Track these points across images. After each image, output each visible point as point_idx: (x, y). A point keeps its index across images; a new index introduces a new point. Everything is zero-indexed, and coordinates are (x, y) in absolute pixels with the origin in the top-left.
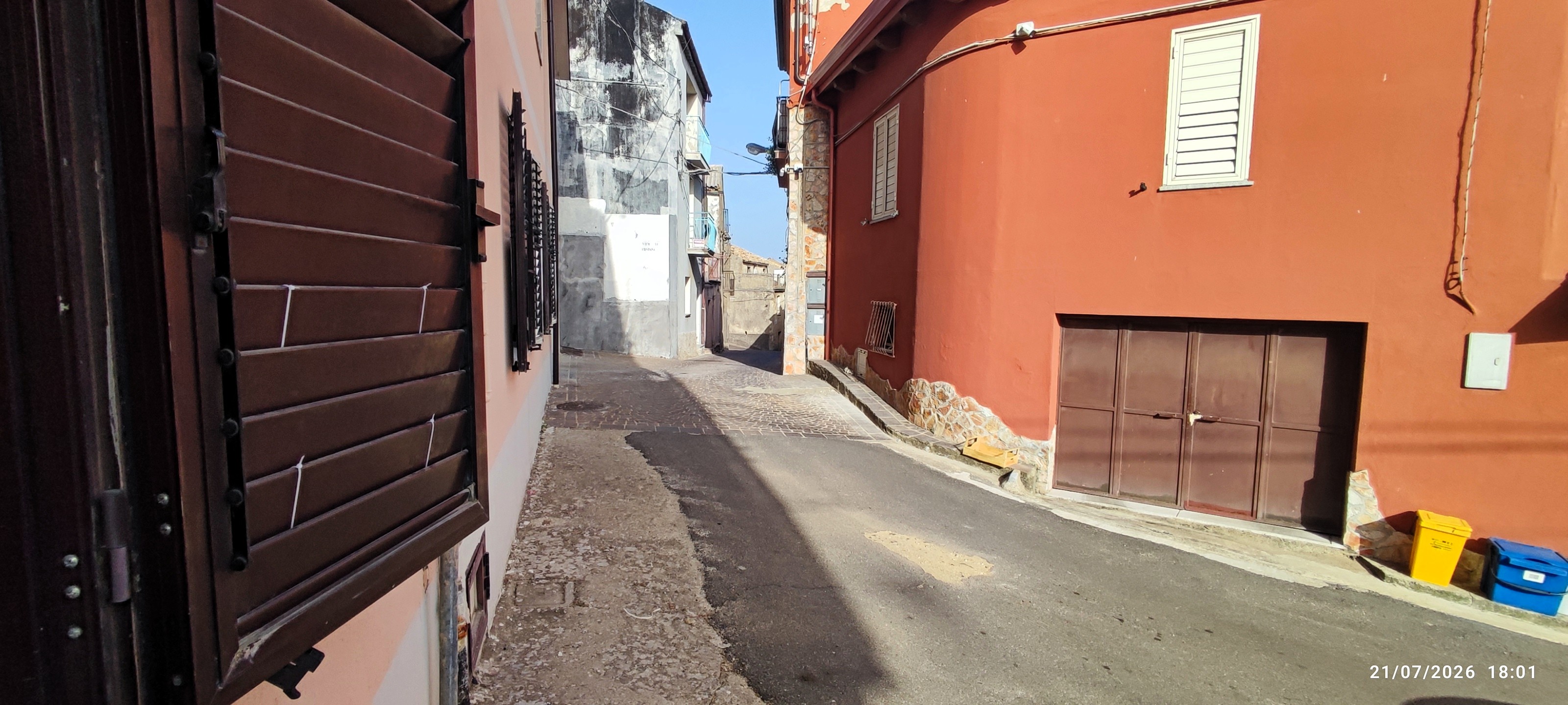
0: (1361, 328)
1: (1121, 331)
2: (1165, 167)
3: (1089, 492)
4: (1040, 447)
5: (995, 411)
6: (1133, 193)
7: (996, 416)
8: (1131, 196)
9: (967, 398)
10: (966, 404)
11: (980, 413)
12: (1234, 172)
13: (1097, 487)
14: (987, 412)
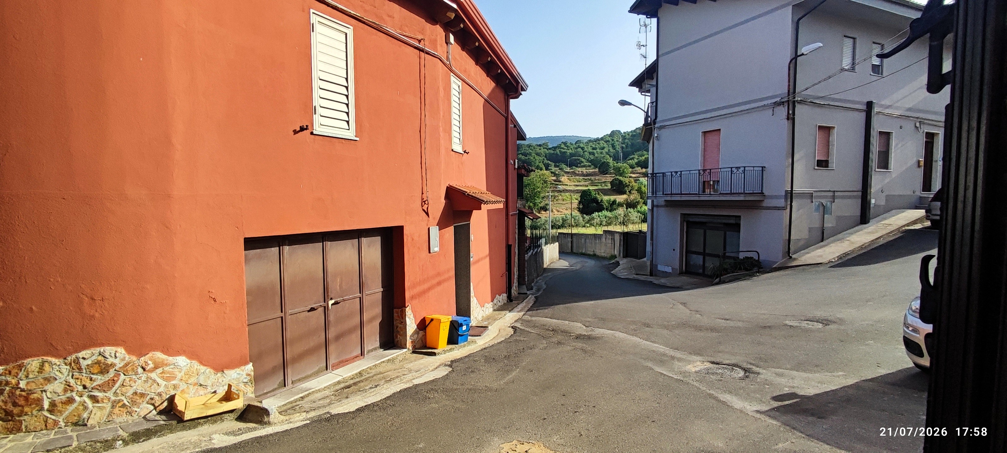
0: (400, 229)
1: (281, 247)
2: (314, 116)
3: (272, 393)
4: (244, 373)
5: (192, 356)
6: (295, 132)
7: (193, 362)
8: (294, 134)
9: (150, 355)
10: (150, 362)
11: (172, 367)
12: (349, 130)
13: (276, 386)
14: (182, 361)
